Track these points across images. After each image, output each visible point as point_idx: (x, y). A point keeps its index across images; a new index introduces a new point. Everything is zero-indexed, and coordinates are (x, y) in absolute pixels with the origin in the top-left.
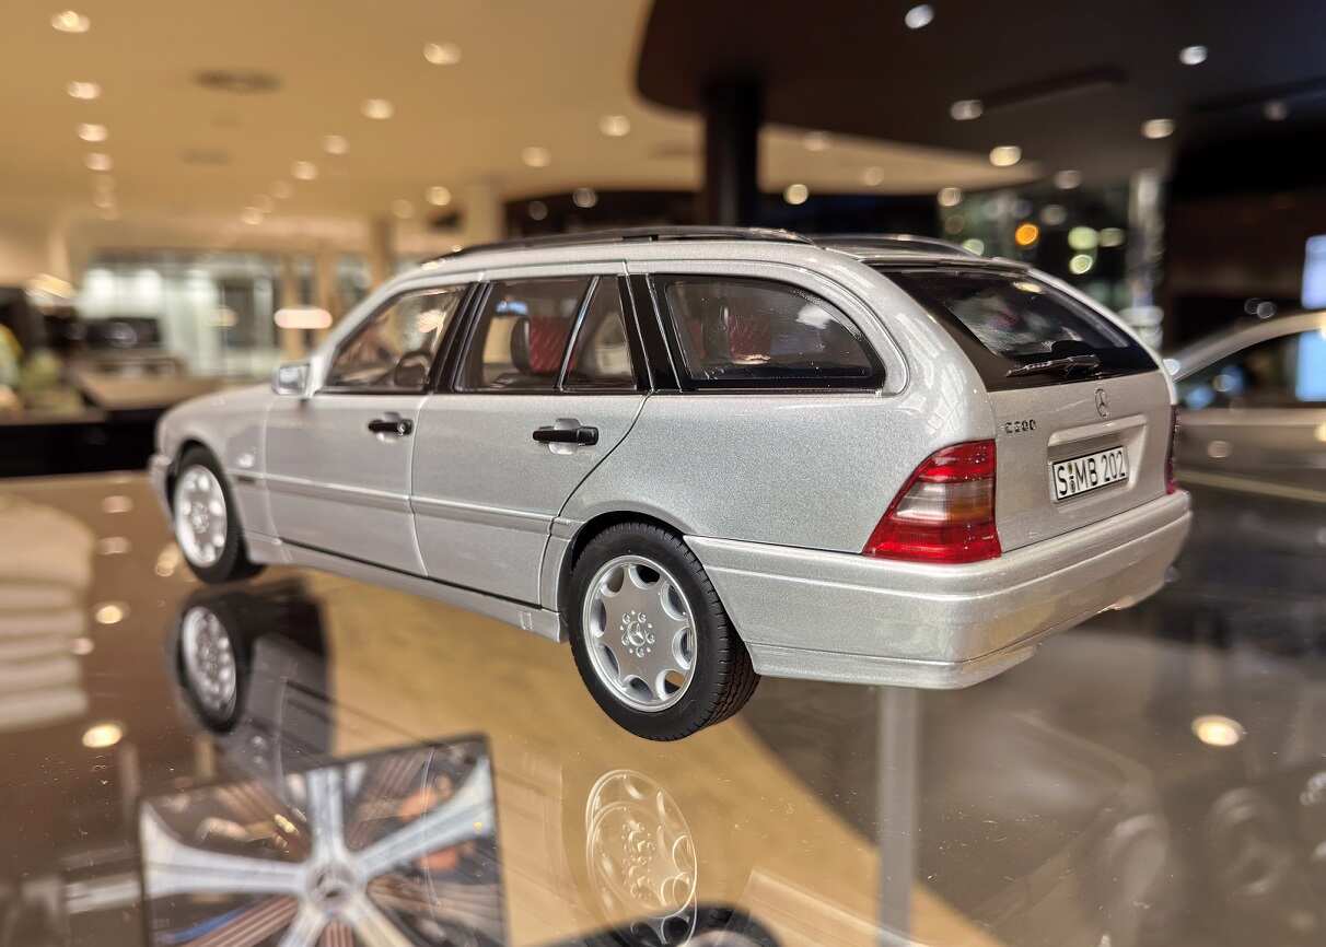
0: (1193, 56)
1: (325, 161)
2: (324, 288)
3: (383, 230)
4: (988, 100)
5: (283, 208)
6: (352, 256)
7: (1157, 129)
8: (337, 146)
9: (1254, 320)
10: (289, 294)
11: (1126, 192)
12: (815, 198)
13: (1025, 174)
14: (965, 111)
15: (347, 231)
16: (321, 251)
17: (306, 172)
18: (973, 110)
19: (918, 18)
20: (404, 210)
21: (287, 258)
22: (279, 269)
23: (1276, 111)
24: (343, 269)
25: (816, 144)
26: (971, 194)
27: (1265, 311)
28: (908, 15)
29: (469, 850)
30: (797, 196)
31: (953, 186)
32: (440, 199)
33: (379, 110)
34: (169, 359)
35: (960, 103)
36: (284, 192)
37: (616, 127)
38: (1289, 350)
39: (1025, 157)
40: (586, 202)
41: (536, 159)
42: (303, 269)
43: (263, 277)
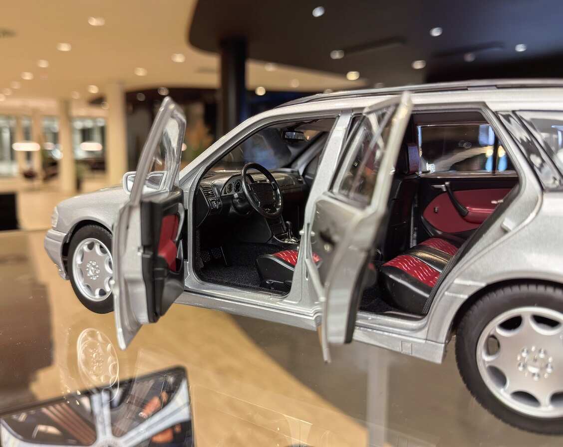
0: (436, 32)
1: (37, 71)
2: (36, 132)
3: (66, 105)
4: (346, 51)
5: (16, 94)
6: (51, 117)
7: (418, 65)
8: (43, 64)
9: (462, 149)
10: (19, 135)
12: (269, 93)
13: (361, 84)
14: (337, 55)
15: (48, 105)
16: (35, 114)
17: (28, 76)
18: (340, 55)
19: (318, 12)
20: (76, 96)
21: (18, 118)
22: (13, 123)
23: (469, 58)
24: (46, 123)
25: (270, 68)
27: (467, 145)
28: (314, 11)
29: (178, 429)
30: (261, 92)
31: (329, 88)
32: (94, 90)
33: (65, 48)
35: (334, 51)
36: (16, 86)
37: (179, 59)
39: (361, 76)
40: (164, 93)
41: (141, 72)
42: (25, 123)
43: (6, 127)
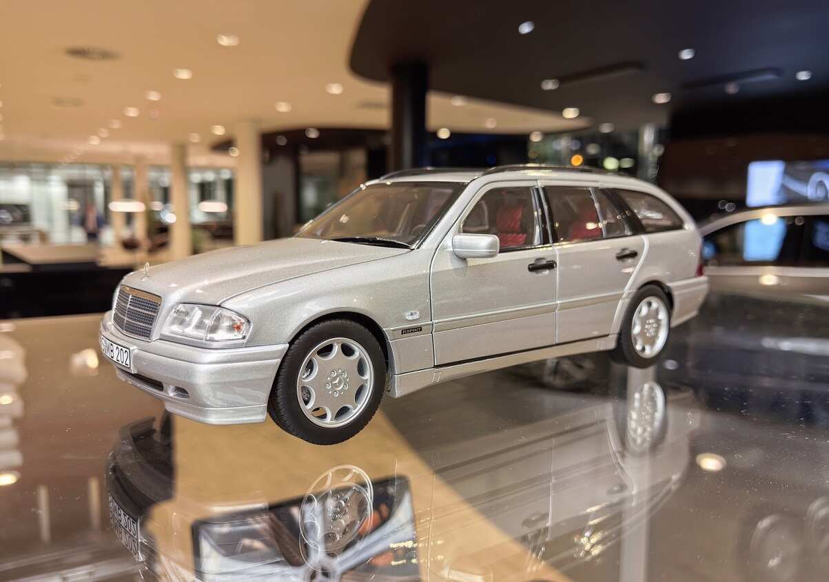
0: (686, 55)
1: (144, 106)
2: (139, 187)
3: (181, 151)
4: (562, 80)
5: (114, 136)
6: (160, 168)
7: (661, 99)
8: (154, 96)
9: (723, 213)
10: (116, 191)
11: (637, 136)
12: (454, 135)
13: (582, 123)
14: (549, 85)
15: (158, 151)
16: (139, 162)
17: (132, 112)
18: (554, 84)
19: (526, 28)
20: (195, 138)
21: (115, 168)
22: (108, 174)
23: (732, 89)
24: (153, 175)
25: (458, 102)
26: (549, 135)
27: (729, 208)
28: (521, 26)
30: (444, 134)
31: (539, 130)
32: (219, 131)
33: (184, 75)
34: (34, 231)
35: (546, 80)
36: (116, 124)
37: (336, 89)
38: (739, 232)
39: (581, 115)
40: (313, 134)
41: (283, 108)
42: (125, 174)
43: (99, 179)
